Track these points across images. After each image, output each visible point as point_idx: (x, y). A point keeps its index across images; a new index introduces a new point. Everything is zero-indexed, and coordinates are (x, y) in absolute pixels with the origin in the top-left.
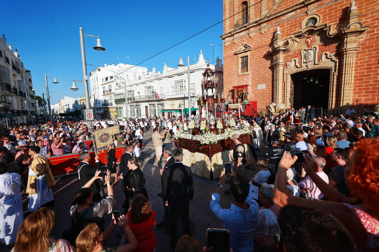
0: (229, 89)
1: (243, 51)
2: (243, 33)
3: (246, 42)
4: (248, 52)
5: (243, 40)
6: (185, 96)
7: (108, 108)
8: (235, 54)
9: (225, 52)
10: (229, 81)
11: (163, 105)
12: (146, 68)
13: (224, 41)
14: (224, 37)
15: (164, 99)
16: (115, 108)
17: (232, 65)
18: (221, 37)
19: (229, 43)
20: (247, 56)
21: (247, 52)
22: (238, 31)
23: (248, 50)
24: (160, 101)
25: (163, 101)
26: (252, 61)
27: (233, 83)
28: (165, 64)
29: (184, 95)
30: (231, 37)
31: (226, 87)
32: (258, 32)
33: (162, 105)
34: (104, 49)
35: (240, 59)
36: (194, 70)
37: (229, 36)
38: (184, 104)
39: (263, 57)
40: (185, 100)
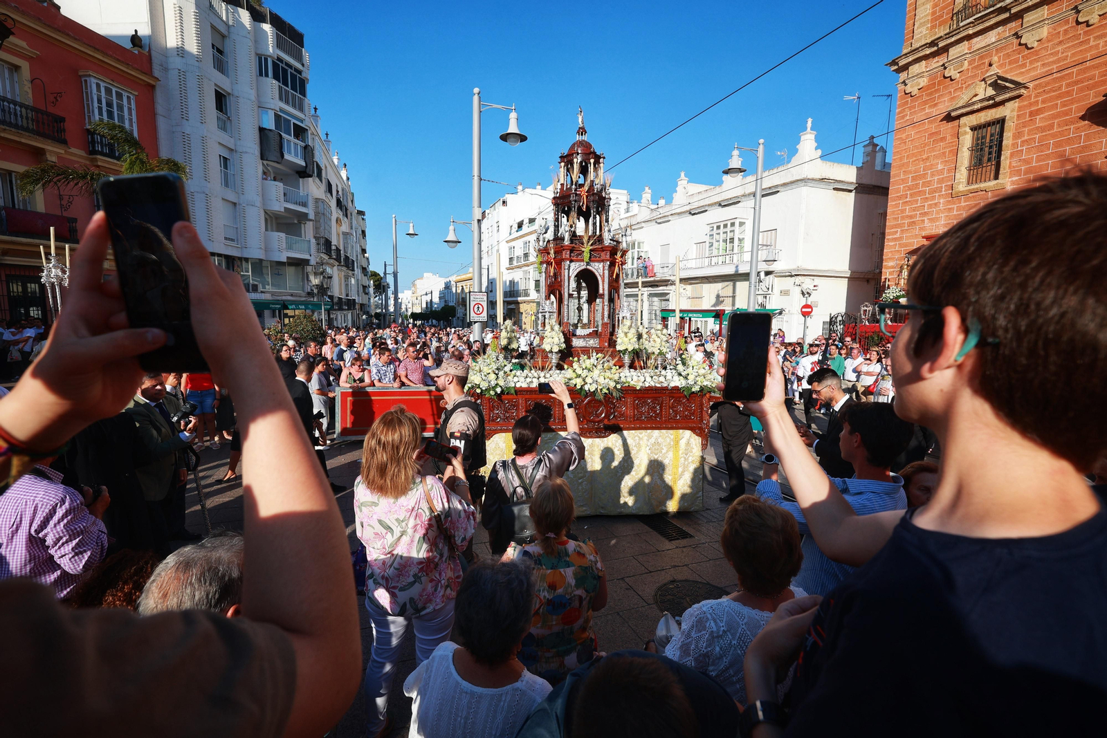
0: (906, 245)
1: (986, 103)
2: (992, 37)
3: (1000, 66)
4: (1009, 105)
5: (987, 61)
6: (737, 271)
7: (517, 303)
8: (949, 118)
9: (903, 117)
10: (911, 217)
11: (667, 297)
12: (626, 192)
13: (903, 76)
14: (902, 63)
15: (669, 280)
16: (535, 304)
17: (927, 159)
18: (894, 63)
19: (923, 82)
20: (1001, 122)
21: (1002, 103)
22: (971, 31)
23: (1007, 96)
24: (657, 286)
25: (666, 285)
26: (1026, 138)
27: (927, 224)
28: (683, 174)
29: (737, 267)
30: (936, 59)
31: (895, 239)
32: (1067, 22)
33: (664, 296)
34: (523, 138)
35: (966, 133)
36: (776, 186)
37: (926, 57)
38: (734, 297)
39: (1083, 118)
40: (739, 284)
